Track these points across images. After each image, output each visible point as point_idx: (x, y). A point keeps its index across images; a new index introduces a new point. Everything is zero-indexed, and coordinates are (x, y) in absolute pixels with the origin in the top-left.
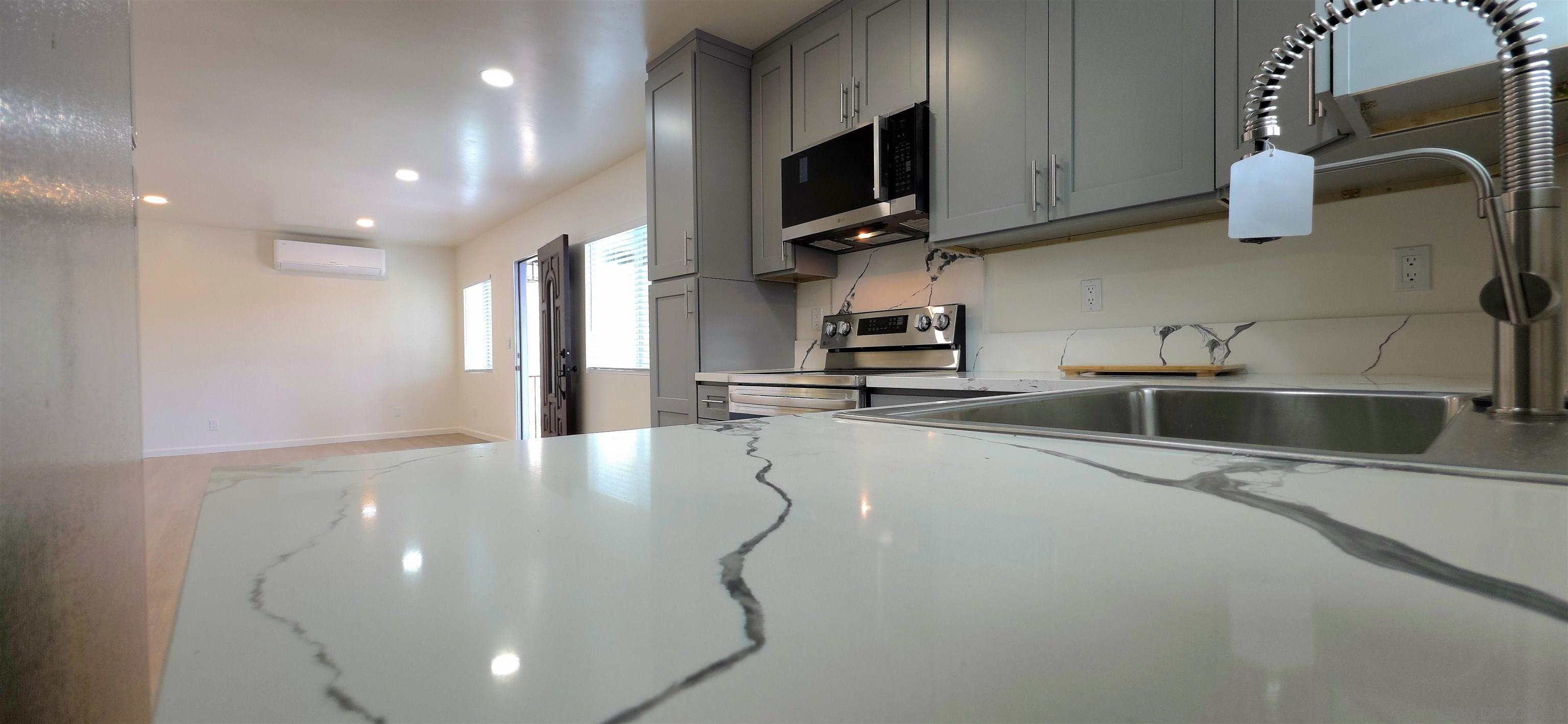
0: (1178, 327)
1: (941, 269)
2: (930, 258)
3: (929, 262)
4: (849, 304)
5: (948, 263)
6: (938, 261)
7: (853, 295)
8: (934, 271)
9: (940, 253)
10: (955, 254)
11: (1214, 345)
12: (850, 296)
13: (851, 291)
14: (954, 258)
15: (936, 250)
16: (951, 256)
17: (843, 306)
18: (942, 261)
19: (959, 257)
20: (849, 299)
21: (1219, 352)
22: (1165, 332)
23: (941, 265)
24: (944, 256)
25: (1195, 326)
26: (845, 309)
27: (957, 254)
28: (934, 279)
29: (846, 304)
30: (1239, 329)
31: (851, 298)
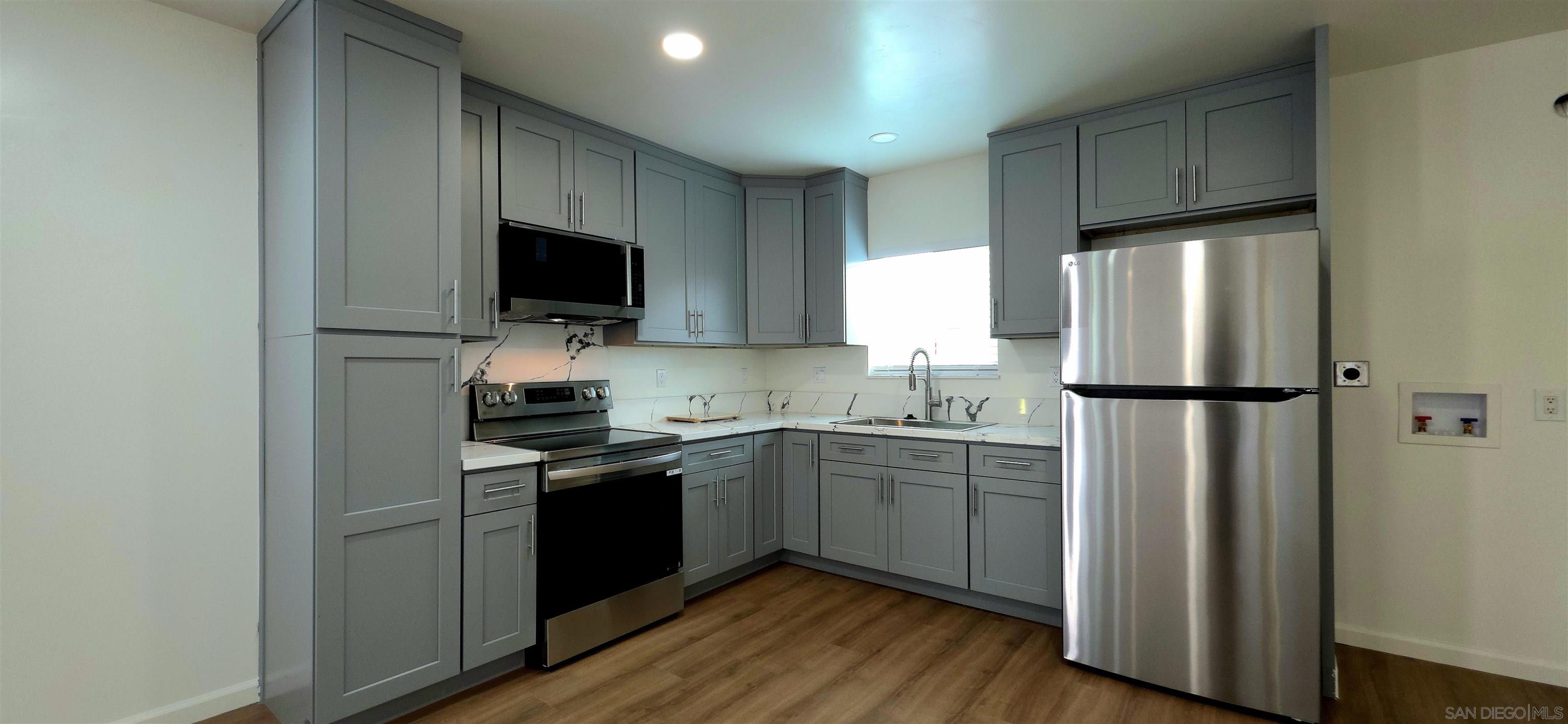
0: (695, 396)
1: (579, 351)
2: (569, 341)
3: (568, 344)
4: (483, 372)
5: (584, 347)
6: (575, 345)
7: (489, 363)
8: (573, 352)
9: (577, 339)
10: (589, 342)
11: (705, 404)
12: (485, 364)
13: (486, 360)
14: (588, 345)
15: (575, 336)
16: (586, 343)
17: (476, 373)
18: (579, 346)
19: (592, 345)
20: (483, 367)
21: (707, 407)
22: (691, 399)
23: (579, 348)
24: (581, 341)
25: (700, 396)
26: (478, 377)
27: (591, 343)
28: (573, 358)
29: (479, 372)
30: (712, 397)
31: (486, 366)
